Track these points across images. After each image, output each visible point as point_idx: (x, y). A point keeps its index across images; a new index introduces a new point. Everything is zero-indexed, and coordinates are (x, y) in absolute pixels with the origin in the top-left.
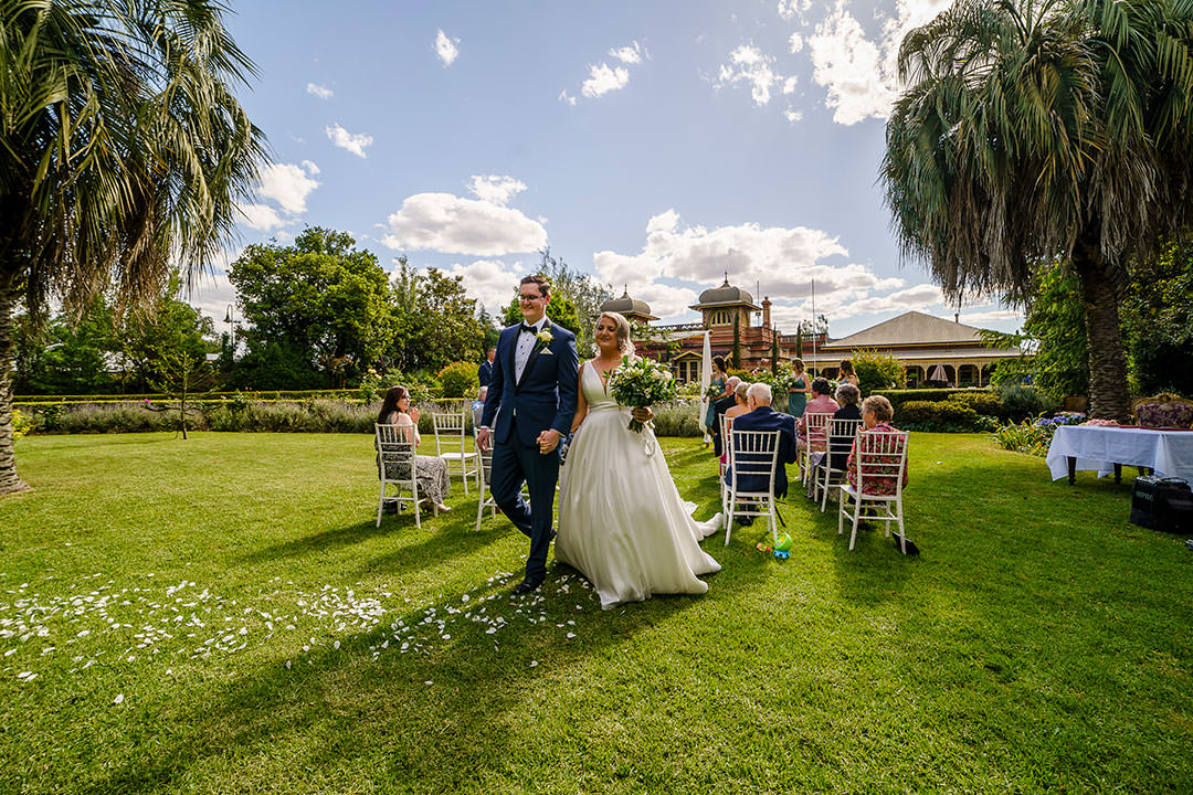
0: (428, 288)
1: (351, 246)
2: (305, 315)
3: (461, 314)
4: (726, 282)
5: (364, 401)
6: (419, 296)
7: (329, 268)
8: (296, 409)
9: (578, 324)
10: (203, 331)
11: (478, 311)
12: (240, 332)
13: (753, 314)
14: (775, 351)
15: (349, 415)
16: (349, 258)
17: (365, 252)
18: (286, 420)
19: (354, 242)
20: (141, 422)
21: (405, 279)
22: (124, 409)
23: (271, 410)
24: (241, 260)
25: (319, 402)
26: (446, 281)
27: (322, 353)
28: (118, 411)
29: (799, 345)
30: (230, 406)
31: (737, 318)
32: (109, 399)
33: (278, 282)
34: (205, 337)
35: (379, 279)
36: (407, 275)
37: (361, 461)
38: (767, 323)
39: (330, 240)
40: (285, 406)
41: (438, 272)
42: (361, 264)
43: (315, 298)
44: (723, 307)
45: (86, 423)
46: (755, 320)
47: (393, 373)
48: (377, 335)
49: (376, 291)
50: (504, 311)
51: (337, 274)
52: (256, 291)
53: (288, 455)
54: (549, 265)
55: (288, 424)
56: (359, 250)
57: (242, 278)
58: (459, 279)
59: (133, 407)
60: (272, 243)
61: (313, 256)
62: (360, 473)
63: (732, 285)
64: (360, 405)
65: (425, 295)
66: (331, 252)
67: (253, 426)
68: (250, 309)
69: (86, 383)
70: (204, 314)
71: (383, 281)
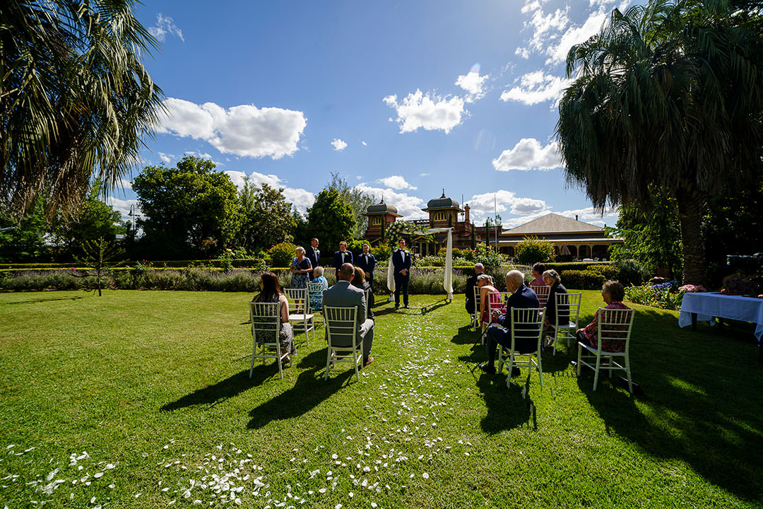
0: (262, 196)
1: (213, 169)
2: (182, 212)
3: (282, 213)
4: (443, 195)
5: (223, 269)
6: (255, 201)
7: (199, 182)
8: (178, 275)
9: (354, 219)
10: (113, 220)
11: (292, 211)
12: (139, 222)
13: (459, 214)
14: (473, 237)
15: (213, 279)
16: (212, 176)
17: (222, 173)
18: (171, 282)
19: (215, 166)
20: (68, 283)
21: (247, 190)
22: (56, 274)
23: (160, 275)
24: (141, 176)
25: (193, 270)
26: (273, 191)
27: (193, 236)
28: (51, 276)
29: (487, 233)
30: (132, 272)
31: (451, 217)
32: (45, 267)
33: (165, 190)
34: (115, 224)
35: (231, 189)
36: (248, 188)
37: (226, 315)
38: (467, 219)
39: (199, 166)
40: (170, 273)
41: (268, 186)
42: (219, 180)
43: (190, 201)
44: (442, 209)
45: (27, 284)
46: (461, 218)
47: (240, 250)
48: (229, 225)
49: (230, 198)
50: (308, 211)
51: (204, 186)
52: (151, 197)
53: (174, 309)
54: (337, 183)
55: (172, 285)
56: (218, 172)
57: (141, 188)
58: (281, 190)
59: (62, 273)
60: (161, 165)
61: (189, 175)
62: (228, 326)
63: (447, 197)
64: (221, 271)
65: (259, 200)
66: (200, 172)
67: (148, 286)
68: (146, 208)
69: (30, 256)
70: (115, 209)
71: (234, 191)
